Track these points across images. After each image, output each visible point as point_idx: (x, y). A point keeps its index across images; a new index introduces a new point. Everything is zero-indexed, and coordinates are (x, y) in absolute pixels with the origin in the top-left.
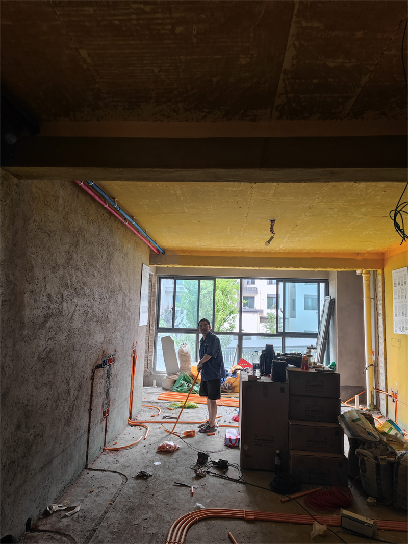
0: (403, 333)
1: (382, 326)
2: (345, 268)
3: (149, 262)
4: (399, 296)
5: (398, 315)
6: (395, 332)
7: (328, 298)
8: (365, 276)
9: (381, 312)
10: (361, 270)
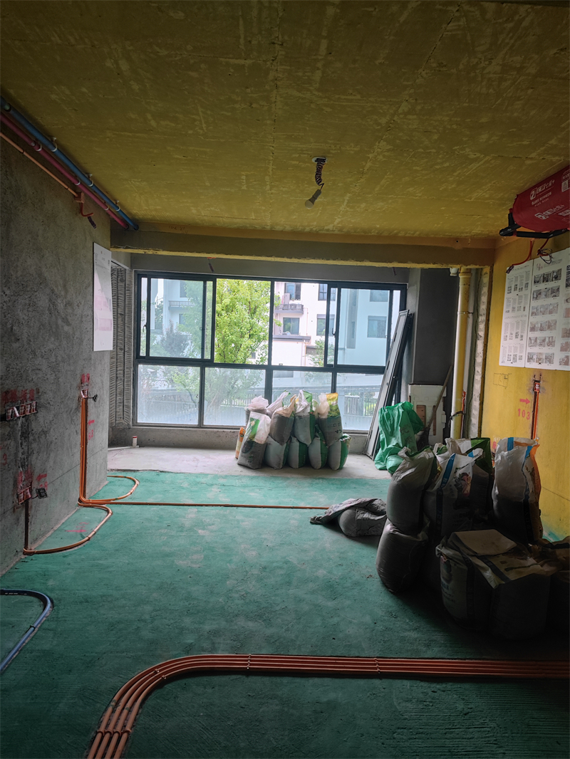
0: (515, 365)
1: (482, 355)
2: (434, 264)
3: (109, 242)
4: (514, 308)
5: (508, 338)
6: (500, 364)
7: (405, 313)
8: (464, 278)
9: (481, 333)
10: (458, 266)
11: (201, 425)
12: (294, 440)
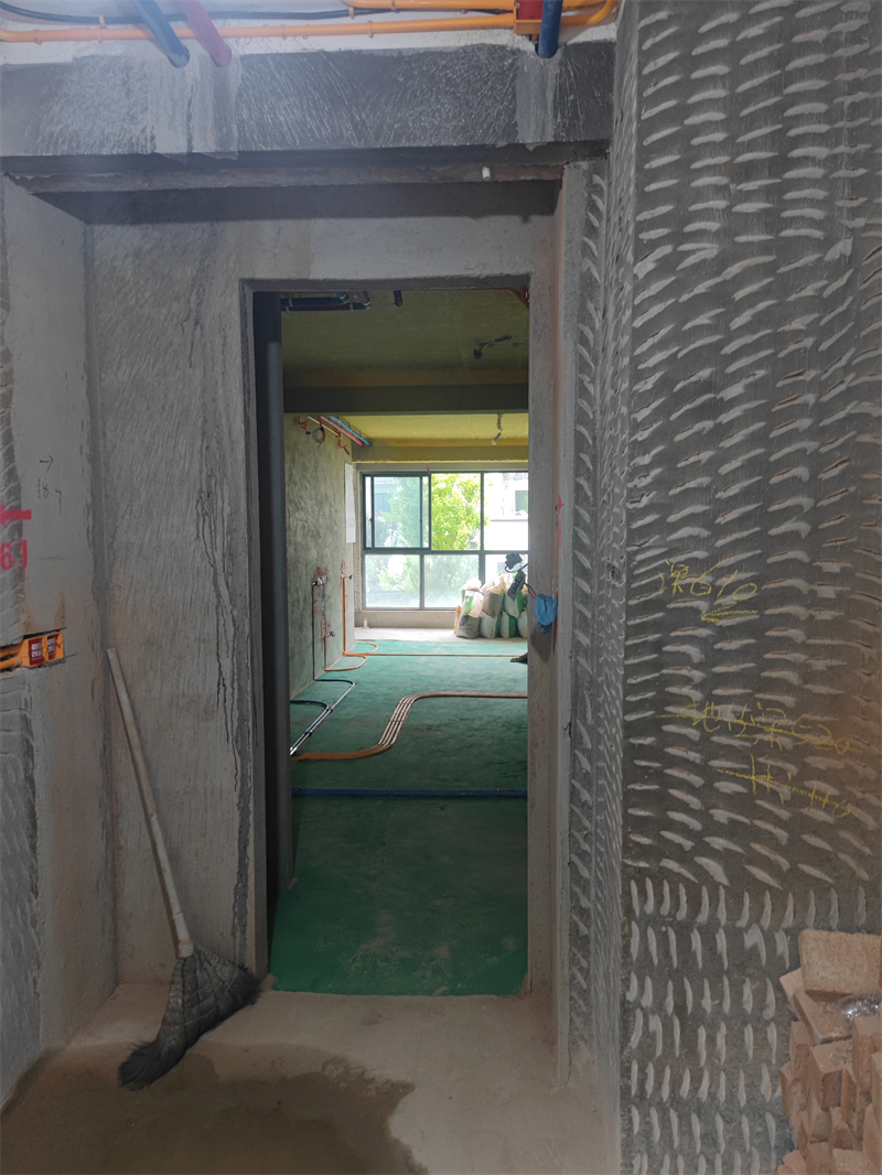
3: (353, 458)
11: (422, 608)
12: (504, 614)
